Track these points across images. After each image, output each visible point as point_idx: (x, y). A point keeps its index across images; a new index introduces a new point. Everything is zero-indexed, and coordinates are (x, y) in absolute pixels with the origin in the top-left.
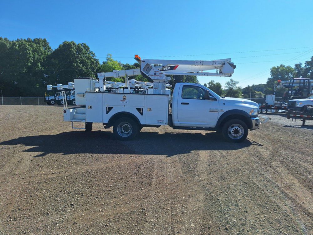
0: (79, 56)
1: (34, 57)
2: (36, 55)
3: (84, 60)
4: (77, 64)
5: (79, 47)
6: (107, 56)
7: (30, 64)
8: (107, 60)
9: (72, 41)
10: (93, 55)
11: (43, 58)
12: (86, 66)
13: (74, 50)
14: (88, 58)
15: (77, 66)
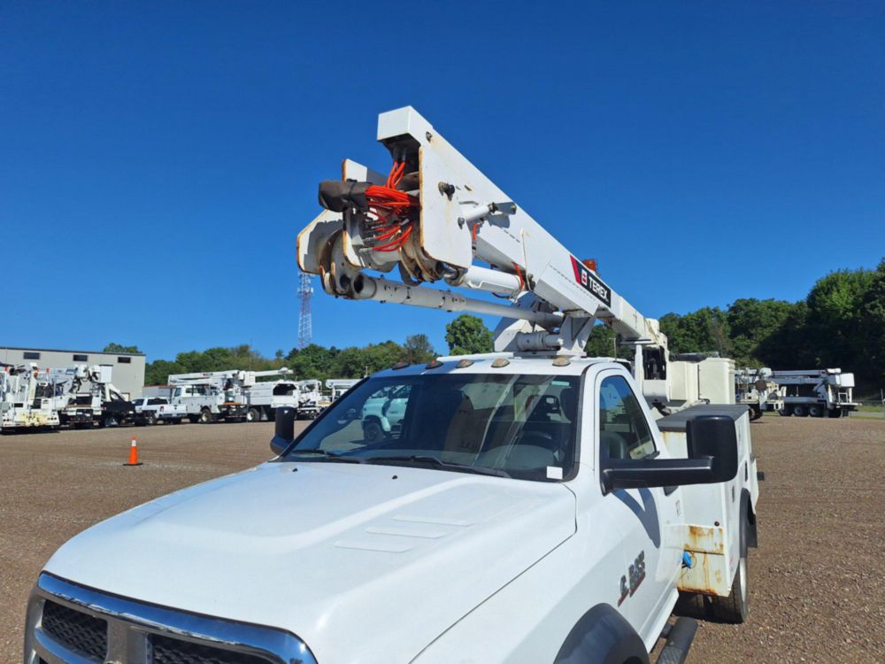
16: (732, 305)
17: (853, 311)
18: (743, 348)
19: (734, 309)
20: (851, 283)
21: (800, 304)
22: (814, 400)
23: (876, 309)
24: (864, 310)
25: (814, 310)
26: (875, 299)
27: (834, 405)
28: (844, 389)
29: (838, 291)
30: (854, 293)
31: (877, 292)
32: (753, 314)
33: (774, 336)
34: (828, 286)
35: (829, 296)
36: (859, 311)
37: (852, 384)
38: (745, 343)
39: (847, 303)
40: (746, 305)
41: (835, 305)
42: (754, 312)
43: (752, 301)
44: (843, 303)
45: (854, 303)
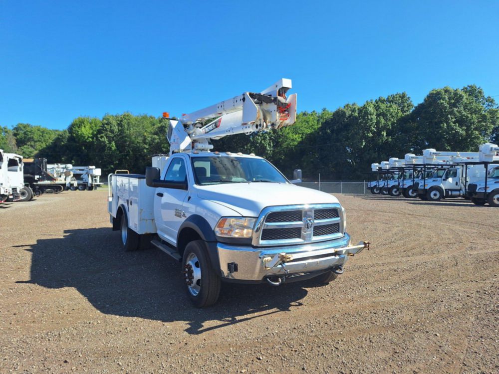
0: (453, 110)
1: (378, 123)
2: (383, 121)
3: (464, 115)
4: (448, 125)
5: (456, 94)
7: (370, 135)
9: (445, 86)
11: (393, 124)
12: (467, 126)
13: (446, 101)
14: (475, 110)
15: (448, 129)
16: (15, 126)
17: (92, 138)
18: (28, 153)
19: (17, 129)
21: (65, 131)
22: (81, 182)
23: (103, 138)
24: (97, 138)
25: (72, 135)
26: (103, 133)
27: (92, 184)
28: (95, 177)
29: (85, 127)
30: (92, 129)
31: (104, 130)
32: (30, 134)
33: (48, 148)
34: (80, 123)
35: (80, 128)
36: (95, 138)
37: (100, 174)
38: (29, 150)
39: (89, 134)
40: (24, 127)
41: (83, 134)
42: (30, 132)
43: (28, 125)
44: (87, 133)
45: (93, 134)
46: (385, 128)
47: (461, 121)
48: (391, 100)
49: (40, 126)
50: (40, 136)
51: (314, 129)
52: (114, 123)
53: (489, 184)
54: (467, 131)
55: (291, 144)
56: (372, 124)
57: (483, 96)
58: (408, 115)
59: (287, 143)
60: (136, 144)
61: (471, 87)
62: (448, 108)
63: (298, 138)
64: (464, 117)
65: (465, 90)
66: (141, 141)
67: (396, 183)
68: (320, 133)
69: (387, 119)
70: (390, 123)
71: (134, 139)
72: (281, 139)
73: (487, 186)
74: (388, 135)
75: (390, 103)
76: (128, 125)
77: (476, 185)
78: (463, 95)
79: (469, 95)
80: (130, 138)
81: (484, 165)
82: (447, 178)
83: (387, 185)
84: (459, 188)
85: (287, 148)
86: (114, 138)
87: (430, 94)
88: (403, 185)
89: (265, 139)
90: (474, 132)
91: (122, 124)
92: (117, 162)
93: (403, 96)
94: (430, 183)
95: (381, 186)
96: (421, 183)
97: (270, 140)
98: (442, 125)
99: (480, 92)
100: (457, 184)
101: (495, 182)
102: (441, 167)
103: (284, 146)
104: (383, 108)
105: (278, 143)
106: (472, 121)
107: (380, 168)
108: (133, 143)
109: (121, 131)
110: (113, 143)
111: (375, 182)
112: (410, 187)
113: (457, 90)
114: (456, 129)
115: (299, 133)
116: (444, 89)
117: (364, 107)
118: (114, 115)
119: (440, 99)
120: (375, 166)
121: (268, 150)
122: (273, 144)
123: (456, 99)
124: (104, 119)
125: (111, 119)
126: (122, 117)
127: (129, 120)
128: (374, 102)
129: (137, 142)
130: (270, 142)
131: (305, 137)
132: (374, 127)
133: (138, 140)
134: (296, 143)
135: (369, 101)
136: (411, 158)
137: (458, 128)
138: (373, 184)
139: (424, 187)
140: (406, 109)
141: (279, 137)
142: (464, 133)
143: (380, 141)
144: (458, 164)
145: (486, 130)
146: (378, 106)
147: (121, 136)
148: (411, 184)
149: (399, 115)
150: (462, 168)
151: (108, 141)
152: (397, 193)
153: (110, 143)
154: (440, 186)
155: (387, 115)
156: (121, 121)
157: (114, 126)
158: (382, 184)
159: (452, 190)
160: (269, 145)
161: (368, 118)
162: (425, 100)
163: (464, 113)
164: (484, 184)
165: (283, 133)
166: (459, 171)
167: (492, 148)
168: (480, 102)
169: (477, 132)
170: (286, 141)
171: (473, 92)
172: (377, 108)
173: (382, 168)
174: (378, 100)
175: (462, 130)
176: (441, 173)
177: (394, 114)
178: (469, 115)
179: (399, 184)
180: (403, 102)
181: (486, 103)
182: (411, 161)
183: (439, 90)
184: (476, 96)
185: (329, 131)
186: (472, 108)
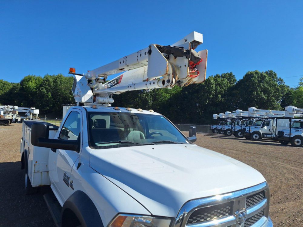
0: (260, 85)
1: (216, 89)
2: (219, 88)
3: (266, 88)
4: (257, 93)
5: (262, 75)
6: (301, 80)
7: (212, 96)
8: (299, 86)
9: (256, 70)
10: (281, 82)
11: (225, 90)
12: (268, 94)
13: (256, 79)
14: (273, 85)
15: (257, 95)
17: (36, 89)
20: (36, 80)
21: (18, 84)
23: (43, 90)
24: (39, 89)
25: (22, 86)
26: (43, 86)
28: (35, 115)
29: (31, 82)
30: (36, 83)
31: (44, 85)
33: (6, 94)
34: (29, 79)
35: (28, 83)
36: (38, 89)
37: (38, 113)
39: (34, 86)
41: (30, 86)
44: (33, 86)
45: (36, 86)
46: (220, 93)
47: (265, 91)
48: (224, 76)
49: (2, 80)
50: (2, 86)
51: (178, 91)
52: (51, 80)
53: (292, 132)
54: (268, 97)
55: (164, 99)
56: (213, 90)
57: (277, 77)
58: (233, 86)
59: (161, 98)
60: (65, 95)
61: (270, 71)
62: (257, 83)
63: (168, 96)
64: (266, 89)
65: (266, 73)
66: (68, 93)
67: (230, 128)
68: (182, 94)
69: (221, 87)
70: (223, 90)
71: (63, 91)
72: (158, 96)
73: (291, 133)
74: (222, 97)
75: (223, 78)
76: (61, 82)
77: (284, 132)
78: (266, 75)
79: (269, 76)
80: (61, 90)
81: (289, 120)
82: (263, 126)
83: (224, 128)
84: (271, 133)
85: (161, 101)
86: (51, 90)
87: (247, 74)
88: (235, 129)
89: (147, 95)
90: (272, 98)
91: (56, 81)
92: (52, 105)
93: (230, 74)
94: (253, 129)
95: (219, 129)
96: (247, 129)
97: (151, 96)
98: (253, 93)
99: (275, 75)
100: (269, 130)
101: (296, 131)
102: (260, 119)
103: (160, 101)
104: (219, 81)
105: (156, 98)
106: (271, 91)
107: (218, 118)
108: (63, 93)
109: (56, 86)
110: (50, 93)
111: (215, 126)
112: (239, 131)
113: (262, 73)
114: (262, 96)
115: (169, 93)
116: (255, 72)
117: (208, 80)
118: (52, 75)
119: (252, 77)
120: (215, 116)
121: (149, 103)
122: (153, 99)
123: (262, 78)
124: (44, 77)
125: (49, 78)
126: (57, 77)
127: (61, 79)
128: (213, 77)
129: (66, 93)
130: (151, 98)
131: (172, 96)
132: (214, 92)
133: (66, 92)
134: (167, 99)
135: (211, 76)
136: (240, 112)
137: (263, 95)
138: (214, 127)
139: (249, 131)
140: (232, 82)
141: (157, 94)
142: (266, 98)
143: (217, 100)
144: (270, 118)
145: (279, 97)
146: (216, 79)
147: (55, 89)
148: (240, 128)
149: (229, 85)
150: (273, 121)
151: (46, 92)
152: (230, 134)
153: (48, 93)
154: (259, 131)
155: (221, 85)
156: (56, 79)
157: (51, 82)
158: (220, 127)
159: (266, 134)
160: (150, 99)
161: (210, 87)
162: (244, 77)
163: (266, 86)
164: (289, 131)
165: (159, 93)
166: (271, 122)
167: (293, 109)
168: (275, 80)
169: (273, 98)
170: (160, 97)
171: (271, 74)
172: (216, 80)
173: (220, 118)
174: (216, 76)
175: (265, 96)
176: (260, 123)
177: (225, 85)
178: (269, 88)
179: (232, 128)
180: (230, 78)
181: (278, 81)
182: (240, 114)
183: (252, 72)
184: (273, 77)
185: (187, 93)
186: (271, 84)
